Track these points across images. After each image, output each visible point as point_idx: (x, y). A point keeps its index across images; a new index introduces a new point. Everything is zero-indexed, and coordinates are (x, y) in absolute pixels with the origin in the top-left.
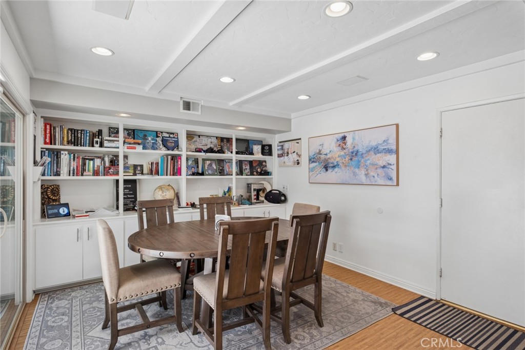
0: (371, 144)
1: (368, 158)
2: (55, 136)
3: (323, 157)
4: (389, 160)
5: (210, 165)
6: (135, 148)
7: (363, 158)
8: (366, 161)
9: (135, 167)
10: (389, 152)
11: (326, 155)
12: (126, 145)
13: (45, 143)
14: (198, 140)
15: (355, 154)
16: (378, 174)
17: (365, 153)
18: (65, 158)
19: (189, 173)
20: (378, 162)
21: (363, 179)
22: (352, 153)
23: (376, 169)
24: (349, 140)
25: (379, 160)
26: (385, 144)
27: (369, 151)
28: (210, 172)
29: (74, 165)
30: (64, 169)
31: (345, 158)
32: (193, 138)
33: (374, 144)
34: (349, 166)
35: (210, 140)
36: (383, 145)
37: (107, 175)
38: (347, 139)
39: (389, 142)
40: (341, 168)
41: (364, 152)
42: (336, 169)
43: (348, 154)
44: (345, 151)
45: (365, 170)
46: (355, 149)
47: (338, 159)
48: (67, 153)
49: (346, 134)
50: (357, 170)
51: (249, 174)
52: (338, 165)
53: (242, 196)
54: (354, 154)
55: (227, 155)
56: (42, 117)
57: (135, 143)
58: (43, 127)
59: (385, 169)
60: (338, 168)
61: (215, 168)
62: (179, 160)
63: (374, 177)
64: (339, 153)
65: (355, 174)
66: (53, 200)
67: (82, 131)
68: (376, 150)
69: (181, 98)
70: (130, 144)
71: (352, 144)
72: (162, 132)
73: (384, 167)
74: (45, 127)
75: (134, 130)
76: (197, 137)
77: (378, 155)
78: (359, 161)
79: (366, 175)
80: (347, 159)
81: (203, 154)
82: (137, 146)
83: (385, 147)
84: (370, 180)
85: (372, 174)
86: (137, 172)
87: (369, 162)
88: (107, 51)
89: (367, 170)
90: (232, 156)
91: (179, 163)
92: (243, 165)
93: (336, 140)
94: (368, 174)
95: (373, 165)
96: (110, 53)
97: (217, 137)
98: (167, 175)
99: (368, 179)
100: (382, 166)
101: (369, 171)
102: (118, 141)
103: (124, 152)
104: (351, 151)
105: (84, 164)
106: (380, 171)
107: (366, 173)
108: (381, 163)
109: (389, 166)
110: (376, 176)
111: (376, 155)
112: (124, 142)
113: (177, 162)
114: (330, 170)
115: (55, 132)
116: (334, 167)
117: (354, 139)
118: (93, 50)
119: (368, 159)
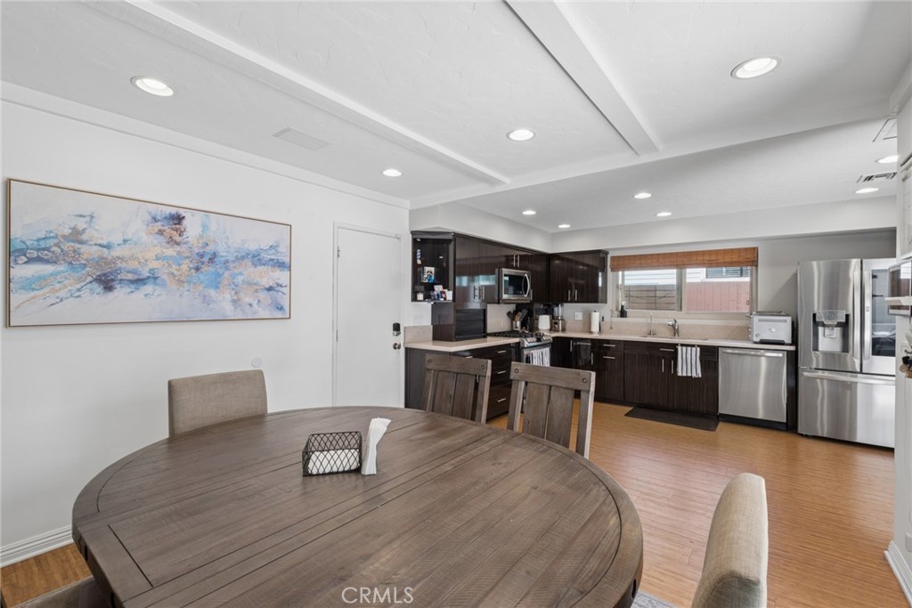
0: (246, 246)
1: (240, 270)
3: (89, 251)
4: (279, 279)
7: (227, 268)
8: (234, 276)
10: (280, 266)
11: (108, 247)
16: (259, 301)
17: (234, 261)
20: (259, 280)
21: (228, 309)
22: (202, 256)
23: (257, 291)
24: (192, 227)
25: (261, 277)
26: (273, 251)
27: (243, 258)
31: (180, 265)
33: (252, 247)
34: (189, 282)
36: (270, 252)
38: (185, 222)
39: (280, 249)
40: (164, 285)
41: (231, 258)
42: (148, 288)
43: (187, 257)
44: (178, 248)
45: (233, 293)
46: (210, 249)
47: (154, 264)
49: (182, 212)
50: (212, 292)
52: (155, 278)
54: (206, 259)
59: (271, 292)
60: (156, 284)
63: (250, 305)
64: (158, 250)
65: (206, 300)
68: (256, 259)
71: (201, 237)
73: (270, 289)
77: (261, 268)
78: (219, 275)
79: (235, 302)
80: (184, 267)
83: (273, 257)
84: (243, 310)
85: (247, 300)
87: (240, 278)
89: (236, 293)
93: (148, 218)
94: (239, 300)
95: (250, 284)
99: (239, 309)
100: (267, 286)
101: (242, 295)
104: (196, 250)
106: (263, 295)
107: (235, 298)
108: (266, 282)
109: (279, 288)
110: (255, 305)
111: (255, 267)
114: (120, 292)
116: (139, 282)
117: (205, 227)
119: (241, 274)
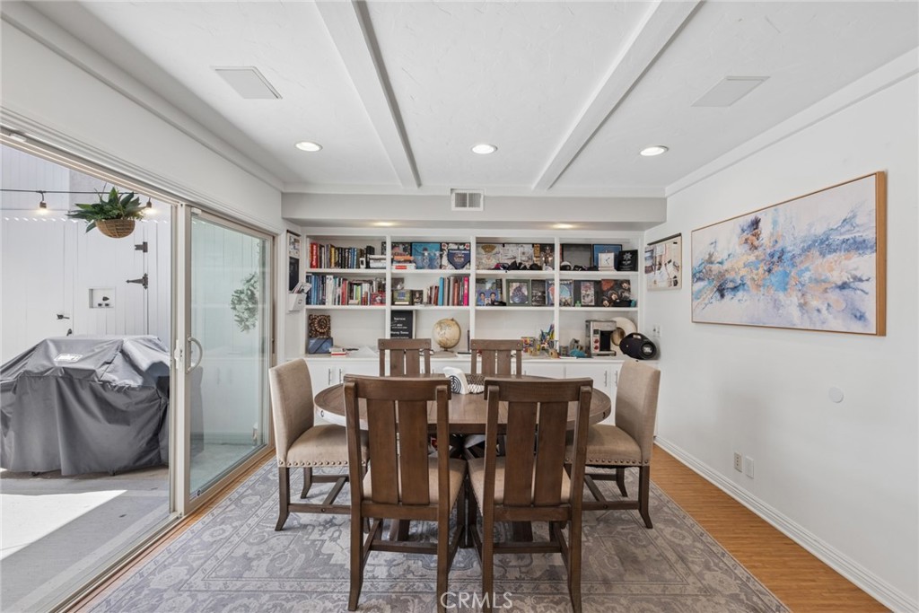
0: (813, 231)
1: (806, 265)
2: (321, 257)
3: (715, 267)
4: (856, 269)
5: (519, 289)
6: (405, 268)
7: (794, 265)
8: (800, 274)
9: (413, 293)
10: (858, 249)
11: (721, 263)
12: (395, 264)
13: (312, 266)
14: (501, 251)
15: (778, 257)
16: (829, 305)
17: (800, 255)
18: (330, 282)
19: (486, 302)
20: (828, 274)
21: (795, 316)
22: (772, 256)
23: (825, 291)
24: (765, 229)
25: (832, 270)
26: (847, 227)
27: (809, 248)
28: (517, 300)
29: (339, 291)
30: (329, 297)
31: (757, 269)
32: (493, 248)
33: (819, 230)
34: (764, 285)
35: (521, 250)
36: (843, 230)
37: (373, 304)
38: (761, 225)
39: (858, 221)
40: (748, 291)
41: (797, 251)
42: (740, 294)
43: (763, 260)
44: (756, 252)
45: (800, 294)
46: (778, 247)
47: (743, 272)
48: (332, 277)
49: (759, 215)
50: (781, 295)
51: (593, 304)
52: (744, 285)
53: (576, 342)
54: (775, 259)
55: (545, 273)
56: (308, 236)
57: (405, 261)
58: (309, 248)
59: (846, 292)
60: (744, 290)
61: (526, 293)
62: (466, 283)
63: (819, 311)
64: (745, 258)
65: (777, 305)
66: (321, 333)
67: (349, 249)
68: (824, 245)
69: (452, 190)
70: (399, 262)
71: (772, 234)
72: (448, 244)
73: (844, 286)
74: (312, 247)
75: (411, 243)
76: (501, 246)
77: (830, 257)
78: (786, 274)
79: (802, 306)
80: (761, 271)
81: (502, 272)
82: (408, 265)
83: (846, 237)
84: (810, 318)
85: (814, 303)
86: (415, 300)
87: (807, 275)
88: (313, 145)
89: (803, 295)
90: (553, 273)
91: (466, 287)
92: (582, 288)
93: (740, 230)
94: (805, 303)
95: (817, 281)
96: (317, 148)
97: (533, 245)
98: (448, 305)
99: (805, 316)
100: (840, 283)
101: (809, 296)
102: (385, 259)
103: (392, 274)
104: (769, 251)
105: (351, 291)
106: (834, 296)
107: (802, 301)
108: (838, 277)
109: (857, 284)
110: (824, 309)
111: (824, 256)
112: (392, 260)
113: (463, 285)
114: (728, 296)
115: (321, 253)
116: (735, 289)
117: (775, 223)
118: (298, 146)
119: (807, 269)
